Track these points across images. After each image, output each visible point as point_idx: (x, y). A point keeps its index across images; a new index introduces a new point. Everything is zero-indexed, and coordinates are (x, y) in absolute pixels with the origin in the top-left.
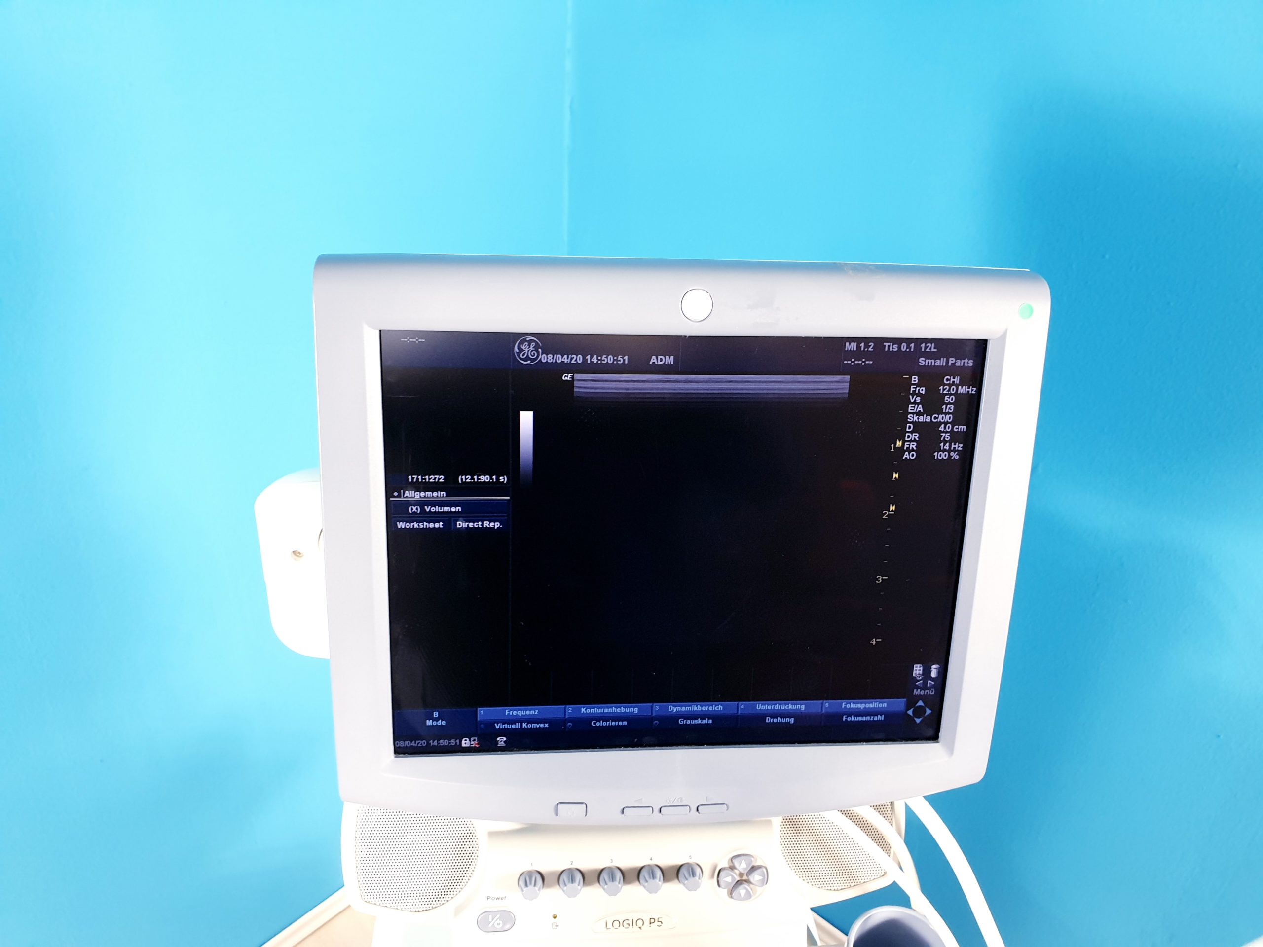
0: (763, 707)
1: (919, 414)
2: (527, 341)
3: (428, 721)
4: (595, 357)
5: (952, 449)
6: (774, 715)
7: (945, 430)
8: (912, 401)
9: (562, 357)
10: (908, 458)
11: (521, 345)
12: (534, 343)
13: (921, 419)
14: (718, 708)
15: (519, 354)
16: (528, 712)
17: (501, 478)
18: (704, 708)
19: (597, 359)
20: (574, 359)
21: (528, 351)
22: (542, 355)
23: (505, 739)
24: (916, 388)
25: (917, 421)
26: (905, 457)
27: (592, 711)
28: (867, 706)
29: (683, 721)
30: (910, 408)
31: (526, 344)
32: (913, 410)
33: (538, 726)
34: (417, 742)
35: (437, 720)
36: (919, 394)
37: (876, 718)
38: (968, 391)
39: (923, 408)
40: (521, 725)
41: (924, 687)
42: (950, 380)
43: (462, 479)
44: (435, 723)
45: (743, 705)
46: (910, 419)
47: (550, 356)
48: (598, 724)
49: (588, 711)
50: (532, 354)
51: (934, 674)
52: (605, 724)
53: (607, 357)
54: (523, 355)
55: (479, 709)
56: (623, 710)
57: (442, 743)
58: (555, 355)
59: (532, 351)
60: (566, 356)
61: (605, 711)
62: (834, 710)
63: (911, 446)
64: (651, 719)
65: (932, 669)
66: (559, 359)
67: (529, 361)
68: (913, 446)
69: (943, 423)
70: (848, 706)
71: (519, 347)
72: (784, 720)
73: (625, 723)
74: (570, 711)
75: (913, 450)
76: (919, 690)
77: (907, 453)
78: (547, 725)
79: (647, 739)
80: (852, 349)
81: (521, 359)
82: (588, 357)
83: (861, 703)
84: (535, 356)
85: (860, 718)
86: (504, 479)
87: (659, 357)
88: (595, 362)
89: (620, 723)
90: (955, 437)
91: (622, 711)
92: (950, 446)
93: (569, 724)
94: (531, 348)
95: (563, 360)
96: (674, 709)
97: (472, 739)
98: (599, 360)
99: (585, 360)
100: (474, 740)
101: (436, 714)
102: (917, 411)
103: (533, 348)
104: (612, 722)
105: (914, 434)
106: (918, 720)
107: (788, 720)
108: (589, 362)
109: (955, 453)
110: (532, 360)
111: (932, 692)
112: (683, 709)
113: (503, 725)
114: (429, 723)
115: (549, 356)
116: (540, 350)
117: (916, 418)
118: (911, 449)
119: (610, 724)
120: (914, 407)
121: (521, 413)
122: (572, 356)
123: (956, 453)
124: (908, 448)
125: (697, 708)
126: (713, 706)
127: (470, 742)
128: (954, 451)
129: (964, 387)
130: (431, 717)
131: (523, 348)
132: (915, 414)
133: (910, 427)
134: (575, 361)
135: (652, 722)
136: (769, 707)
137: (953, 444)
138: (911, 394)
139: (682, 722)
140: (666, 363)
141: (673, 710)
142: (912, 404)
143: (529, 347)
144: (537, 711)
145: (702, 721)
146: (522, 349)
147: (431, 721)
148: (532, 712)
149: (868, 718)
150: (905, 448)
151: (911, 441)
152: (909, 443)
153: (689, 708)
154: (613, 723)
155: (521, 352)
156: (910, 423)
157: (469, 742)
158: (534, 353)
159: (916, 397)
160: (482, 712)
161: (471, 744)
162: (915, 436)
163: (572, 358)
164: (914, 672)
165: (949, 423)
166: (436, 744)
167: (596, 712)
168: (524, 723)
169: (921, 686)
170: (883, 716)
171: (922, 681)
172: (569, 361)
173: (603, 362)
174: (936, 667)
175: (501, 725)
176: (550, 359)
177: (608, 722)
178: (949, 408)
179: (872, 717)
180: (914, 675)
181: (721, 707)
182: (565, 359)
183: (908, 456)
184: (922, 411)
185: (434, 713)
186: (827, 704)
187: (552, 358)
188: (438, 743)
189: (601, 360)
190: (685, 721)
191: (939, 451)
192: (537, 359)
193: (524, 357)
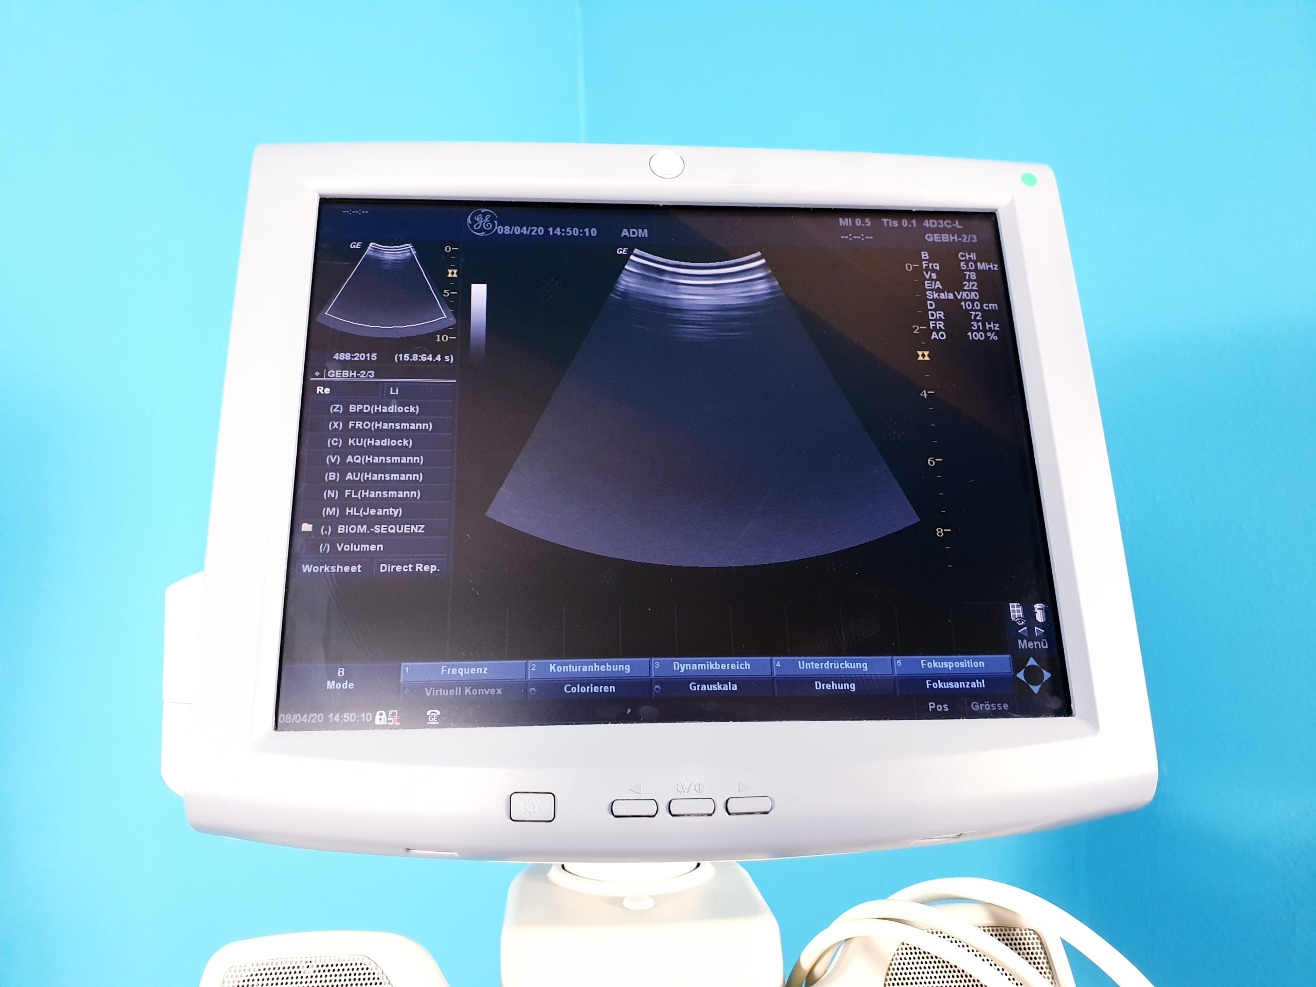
0: (809, 666)
1: (938, 291)
2: (481, 213)
3: (329, 682)
4: (558, 229)
5: (988, 328)
6: (825, 680)
7: (974, 308)
8: (928, 277)
9: (521, 230)
10: (938, 338)
11: (475, 218)
12: (489, 216)
13: (942, 296)
14: (743, 665)
15: (471, 226)
17: (446, 357)
18: (723, 666)
19: (561, 231)
20: (534, 231)
21: (482, 223)
22: (498, 226)
23: (438, 712)
24: (928, 264)
25: (938, 298)
26: (933, 337)
27: (565, 668)
28: (957, 665)
29: (696, 685)
30: (926, 285)
31: (480, 216)
32: (931, 286)
33: (487, 693)
34: (311, 715)
35: (341, 680)
36: (933, 270)
37: (974, 685)
38: (990, 268)
39: (941, 285)
40: (463, 691)
41: (1031, 637)
42: (965, 256)
43: (398, 358)
44: (339, 686)
45: (779, 662)
46: (930, 296)
47: (507, 228)
48: (574, 690)
49: (559, 669)
50: (487, 226)
51: (1040, 617)
52: (583, 690)
53: (572, 230)
54: (476, 227)
55: (403, 664)
56: (609, 668)
57: (346, 719)
58: (513, 227)
59: (487, 222)
60: (525, 228)
61: (583, 670)
62: (911, 671)
63: (938, 325)
64: (648, 683)
65: (1036, 610)
66: (517, 231)
67: (484, 233)
68: (940, 325)
69: (970, 300)
70: (929, 665)
71: (472, 219)
72: (841, 687)
73: (613, 688)
74: (533, 669)
75: (941, 330)
76: (1025, 641)
77: (934, 333)
78: (499, 691)
79: (644, 710)
80: (847, 225)
81: (475, 231)
82: (551, 229)
83: (948, 661)
84: (491, 227)
85: (950, 685)
86: (450, 358)
87: (631, 230)
88: (559, 234)
89: (606, 689)
90: (988, 316)
91: (608, 670)
92: (984, 325)
93: (533, 689)
94: (486, 220)
95: (522, 232)
96: (682, 666)
97: (390, 712)
99: (546, 232)
100: (394, 714)
101: (341, 672)
102: (936, 288)
103: (488, 220)
104: (593, 687)
105: (938, 312)
106: (1036, 689)
107: (846, 686)
108: (551, 234)
109: (992, 333)
110: (487, 232)
111: (1045, 645)
112: (695, 667)
113: (437, 691)
114: (330, 685)
115: (506, 228)
116: (496, 222)
117: (936, 295)
118: (938, 328)
119: (592, 691)
120: (931, 284)
121: (473, 286)
122: (533, 228)
123: (994, 333)
124: (935, 328)
125: (712, 665)
126: (736, 664)
127: (388, 717)
128: (991, 330)
129: (983, 264)
130: (333, 676)
131: (477, 219)
132: (933, 290)
133: (931, 305)
134: (535, 233)
135: (651, 687)
136: (817, 666)
137: (987, 323)
138: (924, 270)
139: (695, 687)
140: (640, 236)
141: (680, 669)
142: (927, 280)
143: (484, 218)
144: (486, 669)
145: (722, 687)
147: (333, 682)
148: (479, 670)
149: (962, 684)
150: (931, 328)
151: (936, 320)
152: (934, 322)
153: (702, 666)
154: (596, 689)
155: (475, 224)
156: (930, 300)
157: (386, 717)
158: (489, 225)
159: (931, 273)
160: (407, 668)
161: (388, 721)
162: (940, 314)
163: (532, 231)
164: (1012, 614)
165: (976, 300)
166: (338, 720)
167: (570, 670)
168: (466, 688)
169: (1027, 635)
170: (983, 680)
171: (1026, 628)
172: (528, 233)
173: (568, 234)
174: (1040, 607)
175: (434, 691)
176: (507, 231)
177: (588, 688)
178: (973, 286)
179: (968, 683)
180: (1012, 619)
181: (749, 665)
182: (524, 231)
183: (936, 337)
184: (941, 288)
185: (340, 669)
186: (898, 662)
187: (510, 230)
188: (341, 719)
189: (565, 232)
190: (698, 686)
191: (972, 331)
192: (493, 230)
193: (478, 228)
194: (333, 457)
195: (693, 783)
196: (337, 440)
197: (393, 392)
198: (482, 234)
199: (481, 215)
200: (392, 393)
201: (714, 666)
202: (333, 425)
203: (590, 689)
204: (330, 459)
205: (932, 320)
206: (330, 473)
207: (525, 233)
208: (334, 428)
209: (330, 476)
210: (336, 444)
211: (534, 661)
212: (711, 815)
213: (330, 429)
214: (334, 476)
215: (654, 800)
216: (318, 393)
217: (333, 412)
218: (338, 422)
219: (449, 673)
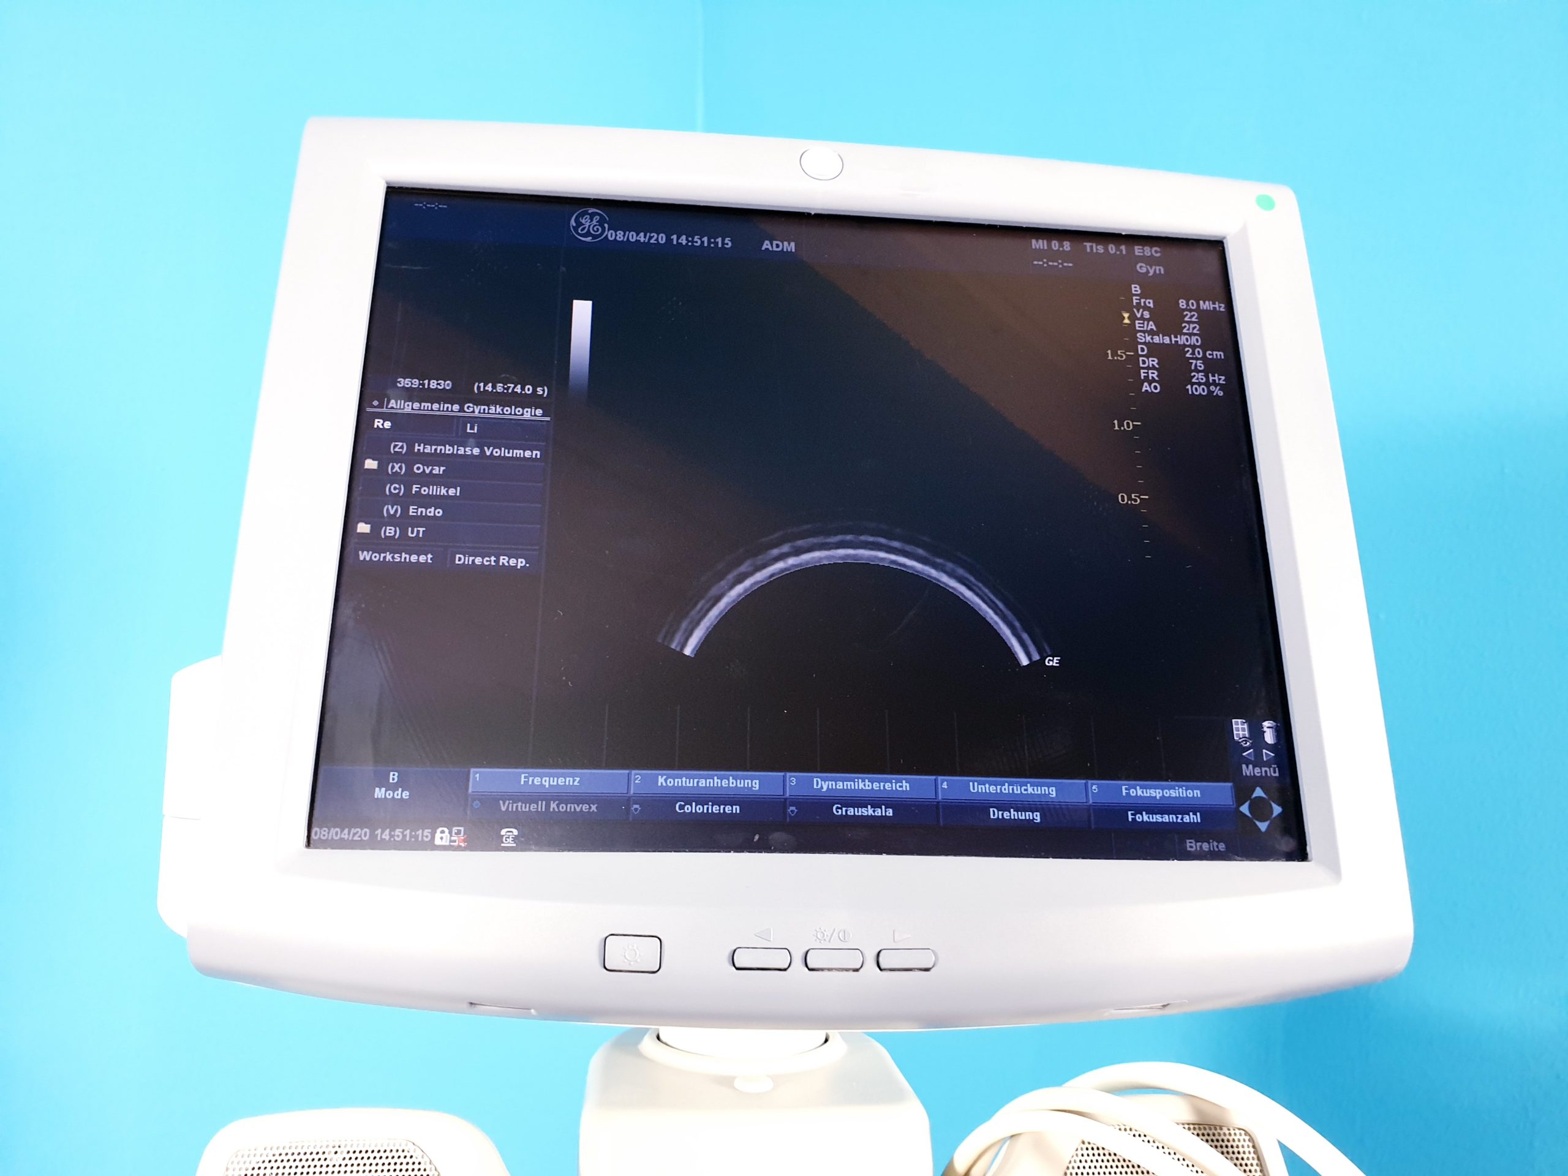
0: (982, 789)
1: (1151, 333)
2: (589, 214)
3: (377, 789)
4: (684, 237)
5: (1211, 381)
6: (1003, 806)
7: (1194, 356)
8: (1139, 315)
9: (637, 236)
10: (1150, 391)
11: (581, 219)
12: (598, 217)
13: (1157, 339)
14: (900, 785)
15: (576, 229)
16: (561, 781)
17: (539, 389)
18: (876, 786)
19: (687, 239)
21: (589, 226)
22: (608, 230)
23: (515, 832)
24: (1140, 300)
25: (1151, 341)
26: (1144, 389)
27: (678, 782)
28: (1168, 793)
29: (841, 809)
30: (1137, 325)
31: (587, 218)
32: (1143, 327)
33: (578, 809)
34: (353, 831)
35: (393, 787)
36: (1146, 308)
37: (1187, 819)
38: (1214, 308)
39: (1155, 325)
40: (548, 806)
41: (1258, 762)
43: (479, 387)
44: (390, 794)
45: (945, 783)
46: (1141, 339)
47: (620, 234)
48: (688, 809)
49: (670, 783)
50: (595, 229)
51: (1269, 737)
52: (700, 809)
53: (701, 239)
54: (582, 230)
56: (732, 783)
57: (398, 836)
58: (627, 233)
59: (595, 225)
60: (642, 234)
61: (700, 785)
62: (1107, 799)
63: (1150, 375)
64: (782, 803)
65: (1265, 729)
66: (633, 238)
67: (590, 238)
68: (1153, 374)
69: (1190, 346)
70: (1133, 792)
71: (577, 220)
72: (1022, 816)
73: (736, 809)
74: (637, 782)
75: (1154, 380)
76: (1251, 766)
77: (1146, 384)
78: (594, 808)
79: (777, 836)
80: (1042, 248)
81: (579, 235)
82: (674, 237)
83: (1155, 788)
84: (600, 232)
85: (1157, 818)
86: (544, 391)
87: (775, 243)
88: (684, 244)
89: (728, 809)
90: (1211, 367)
91: (731, 785)
92: (1206, 377)
93: (637, 806)
94: (594, 222)
95: (638, 238)
96: (824, 784)
97: (455, 829)
98: (689, 241)
99: (669, 240)
100: (458, 833)
101: (393, 777)
102: (1149, 329)
103: (597, 222)
104: (712, 806)
105: (1150, 359)
106: (1263, 826)
107: (1029, 815)
108: (675, 243)
109: (1216, 387)
110: (594, 237)
111: (1275, 772)
113: (515, 805)
114: (379, 793)
115: (618, 233)
116: (606, 225)
117: (1148, 338)
118: (1150, 378)
119: (710, 811)
120: (1143, 324)
121: (575, 302)
122: (652, 235)
123: (1218, 388)
124: (1147, 378)
125: (863, 784)
126: (892, 783)
127: (451, 836)
128: (1214, 383)
129: (1207, 302)
130: (383, 782)
131: (583, 221)
132: (1146, 333)
133: (1143, 350)
134: (655, 240)
135: (785, 808)
136: (993, 789)
137: (1210, 375)
138: (1135, 307)
139: (840, 810)
140: (785, 250)
141: (822, 787)
142: (1139, 319)
143: (592, 220)
144: (578, 779)
145: (874, 811)
146: (581, 222)
147: (383, 789)
148: (569, 781)
149: (1173, 818)
150: (1142, 378)
151: (1148, 368)
152: (1146, 371)
153: (849, 785)
154: (716, 809)
155: (580, 227)
156: (1141, 343)
157: (449, 835)
158: (598, 229)
159: (1143, 312)
160: (478, 775)
161: (451, 841)
162: (1154, 362)
163: (651, 238)
164: (1235, 732)
165: (1198, 347)
166: (387, 838)
167: (684, 785)
168: (552, 802)
169: (1253, 759)
170: (1198, 814)
171: (1251, 750)
172: (646, 241)
173: (695, 244)
174: (1270, 725)
175: (510, 805)
176: (620, 238)
177: (706, 807)
178: (1194, 328)
179: (1180, 816)
180: (1236, 738)
181: (908, 785)
182: (642, 238)
183: (1148, 389)
184: (1155, 329)
185: (392, 773)
186: (1094, 787)
187: (624, 236)
188: (391, 836)
189: (693, 242)
190: (844, 809)
191: (1193, 384)
192: (600, 237)
193: (583, 232)
194: (392, 508)
195: (836, 929)
196: (397, 486)
197: (470, 429)
198: (589, 239)
199: (588, 216)
200: (468, 431)
201: (865, 785)
202: (393, 467)
203: (708, 809)
204: (388, 510)
205: (1143, 368)
206: (388, 528)
207: (642, 240)
208: (394, 471)
209: (388, 531)
210: (397, 491)
211: (637, 772)
212: (857, 970)
213: (390, 473)
214: (393, 532)
215: (786, 949)
216: (376, 426)
217: (395, 452)
218: (399, 464)
219: (530, 783)
